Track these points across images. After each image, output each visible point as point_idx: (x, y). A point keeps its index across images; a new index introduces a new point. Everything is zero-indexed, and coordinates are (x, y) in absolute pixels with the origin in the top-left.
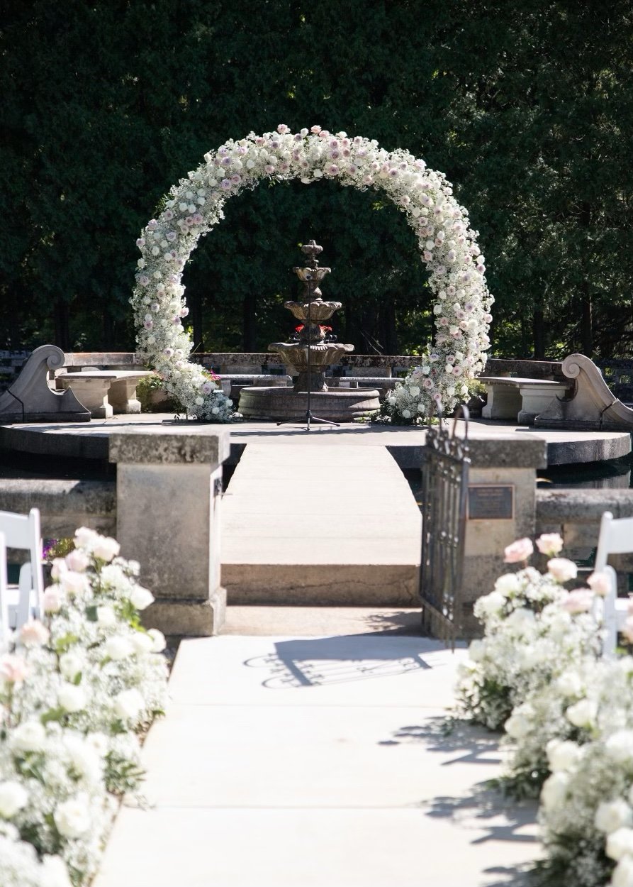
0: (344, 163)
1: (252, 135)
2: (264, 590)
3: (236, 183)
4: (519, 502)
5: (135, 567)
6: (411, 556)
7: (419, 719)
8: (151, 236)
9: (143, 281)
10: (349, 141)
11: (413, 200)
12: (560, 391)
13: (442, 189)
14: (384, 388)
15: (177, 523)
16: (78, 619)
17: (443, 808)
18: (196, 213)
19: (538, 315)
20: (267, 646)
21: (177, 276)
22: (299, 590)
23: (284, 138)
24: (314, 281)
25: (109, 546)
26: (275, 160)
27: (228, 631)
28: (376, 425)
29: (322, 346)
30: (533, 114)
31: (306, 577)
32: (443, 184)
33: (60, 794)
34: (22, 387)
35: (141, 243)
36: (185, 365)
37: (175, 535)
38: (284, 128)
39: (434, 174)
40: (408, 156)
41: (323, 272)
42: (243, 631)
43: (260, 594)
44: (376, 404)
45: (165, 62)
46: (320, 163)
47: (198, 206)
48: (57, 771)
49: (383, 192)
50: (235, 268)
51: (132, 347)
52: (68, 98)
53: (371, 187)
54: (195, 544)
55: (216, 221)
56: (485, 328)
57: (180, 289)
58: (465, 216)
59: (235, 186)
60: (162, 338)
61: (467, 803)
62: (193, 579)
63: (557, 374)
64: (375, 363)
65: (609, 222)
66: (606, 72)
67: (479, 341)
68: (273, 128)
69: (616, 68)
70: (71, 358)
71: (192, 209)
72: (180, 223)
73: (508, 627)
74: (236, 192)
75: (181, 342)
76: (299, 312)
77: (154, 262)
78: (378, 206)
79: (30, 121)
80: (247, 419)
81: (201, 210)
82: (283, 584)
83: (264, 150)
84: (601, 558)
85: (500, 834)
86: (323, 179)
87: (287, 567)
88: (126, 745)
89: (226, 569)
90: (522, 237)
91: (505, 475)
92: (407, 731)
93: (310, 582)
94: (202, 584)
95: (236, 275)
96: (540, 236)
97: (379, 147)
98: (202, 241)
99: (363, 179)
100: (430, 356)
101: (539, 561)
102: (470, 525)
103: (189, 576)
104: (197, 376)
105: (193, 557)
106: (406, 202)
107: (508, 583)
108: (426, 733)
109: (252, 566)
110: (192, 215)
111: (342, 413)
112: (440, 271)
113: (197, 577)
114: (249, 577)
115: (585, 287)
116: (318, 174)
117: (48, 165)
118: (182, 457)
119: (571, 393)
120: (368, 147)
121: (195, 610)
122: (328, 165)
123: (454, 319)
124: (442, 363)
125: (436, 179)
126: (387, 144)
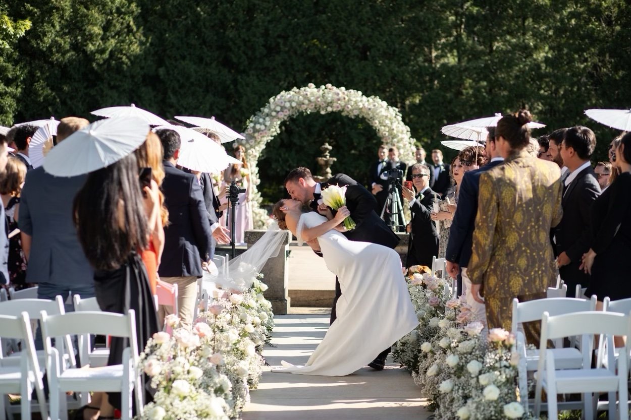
0: (343, 104)
1: (295, 89)
2: (306, 301)
3: (286, 114)
10: (346, 92)
11: (380, 123)
13: (395, 117)
15: (271, 268)
18: (265, 129)
22: (321, 301)
23: (311, 90)
24: (327, 164)
26: (306, 102)
31: (323, 295)
32: (396, 114)
36: (258, 210)
37: (270, 273)
38: (312, 85)
39: (391, 109)
40: (378, 99)
41: (331, 160)
43: (304, 303)
45: (240, 37)
46: (330, 104)
47: (266, 126)
49: (364, 119)
50: (280, 156)
52: (183, 58)
53: (357, 116)
54: (278, 277)
55: (275, 134)
58: (408, 131)
59: (285, 115)
62: (277, 291)
68: (306, 85)
71: (263, 127)
72: (256, 135)
74: (286, 118)
78: (360, 126)
79: (162, 71)
81: (267, 128)
82: (313, 298)
83: (301, 97)
86: (332, 112)
87: (315, 291)
89: (290, 291)
93: (325, 297)
94: (281, 293)
95: (280, 159)
97: (362, 95)
98: (268, 144)
99: (353, 112)
103: (276, 290)
105: (277, 282)
106: (376, 124)
109: (300, 290)
110: (263, 131)
113: (279, 290)
114: (299, 295)
116: (330, 109)
117: (172, 96)
120: (356, 95)
122: (335, 105)
125: (393, 111)
126: (366, 94)
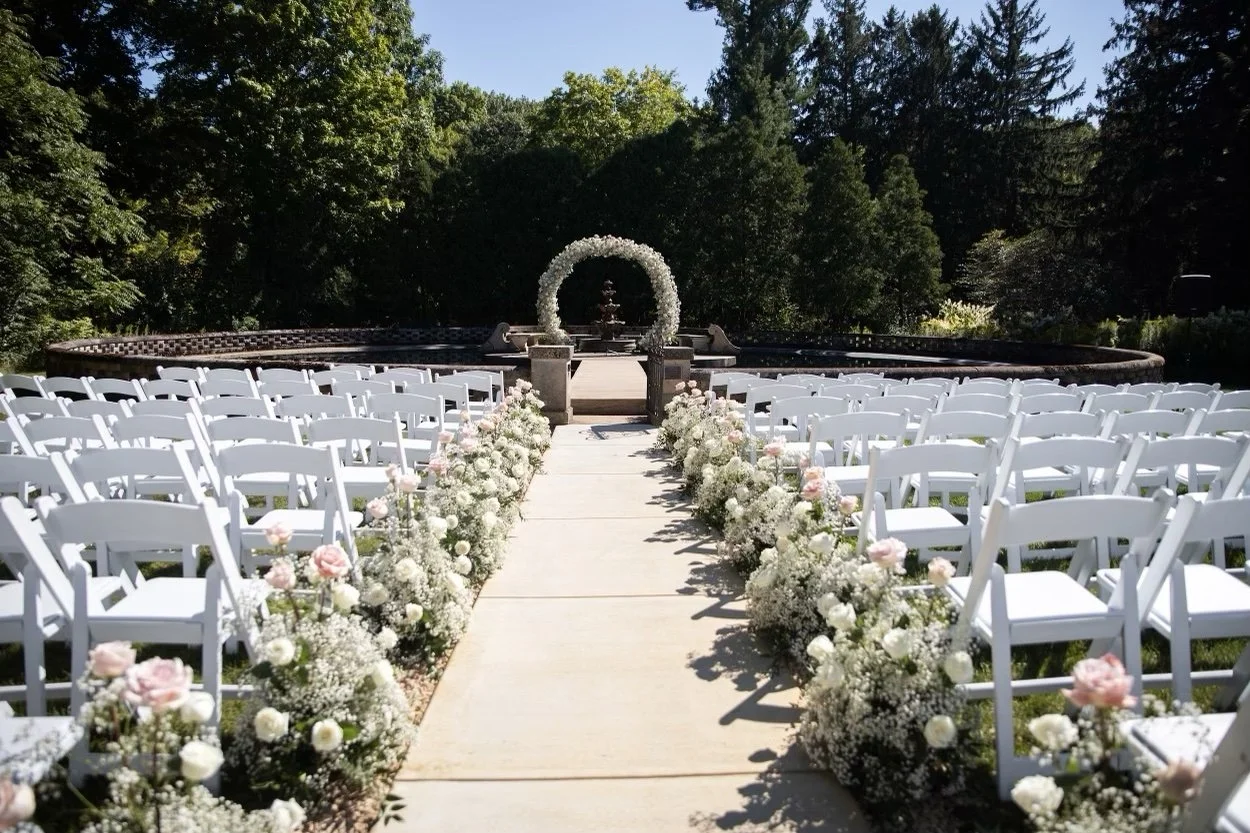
0: (621, 249)
1: (584, 238)
2: (588, 409)
4: (684, 372)
5: (538, 392)
6: (643, 396)
7: (644, 449)
8: (544, 278)
9: (541, 297)
10: (623, 241)
11: (649, 264)
12: (708, 340)
14: (638, 339)
16: (518, 407)
17: (650, 474)
19: (702, 312)
20: (589, 427)
21: (554, 294)
22: (601, 409)
23: (597, 240)
24: (609, 296)
25: (529, 385)
26: (593, 248)
27: (573, 423)
28: (634, 354)
29: (612, 322)
30: (698, 232)
32: (661, 258)
33: (513, 463)
34: (493, 339)
35: (540, 282)
36: (557, 330)
37: (553, 384)
38: (597, 236)
39: (657, 253)
40: (646, 247)
41: (612, 292)
42: (579, 423)
43: (586, 410)
44: (634, 345)
46: (611, 249)
48: (512, 454)
49: (637, 261)
51: (536, 323)
53: (632, 259)
54: (561, 389)
55: (570, 272)
56: (677, 315)
57: (555, 300)
58: (669, 270)
59: (578, 259)
60: (549, 320)
61: (659, 473)
62: (560, 402)
63: (706, 333)
64: (634, 330)
65: (729, 275)
66: (727, 216)
67: (675, 320)
68: (593, 236)
69: (730, 214)
70: (512, 328)
71: (561, 268)
72: (556, 273)
73: (676, 414)
74: (578, 261)
75: (556, 321)
76: (603, 309)
77: (546, 289)
78: (634, 266)
80: (582, 351)
81: (564, 268)
82: (595, 407)
83: (589, 244)
84: (711, 388)
85: (669, 481)
86: (613, 256)
88: (536, 453)
89: (573, 401)
90: (694, 280)
91: (679, 362)
92: (639, 453)
94: (563, 404)
96: (701, 280)
97: (635, 243)
98: (564, 281)
99: (629, 255)
100: (655, 326)
101: (688, 390)
102: (665, 381)
103: (559, 400)
104: (562, 334)
105: (560, 393)
106: (646, 265)
107: (677, 399)
108: (646, 453)
109: (583, 399)
110: (560, 270)
111: (621, 348)
112: (659, 292)
113: (562, 401)
114: (581, 404)
115: (720, 300)
116: (611, 254)
118: (556, 357)
119: (712, 341)
120: (630, 243)
121: (561, 414)
122: (615, 250)
123: (666, 311)
124: (660, 328)
125: (658, 255)
126: (638, 242)
